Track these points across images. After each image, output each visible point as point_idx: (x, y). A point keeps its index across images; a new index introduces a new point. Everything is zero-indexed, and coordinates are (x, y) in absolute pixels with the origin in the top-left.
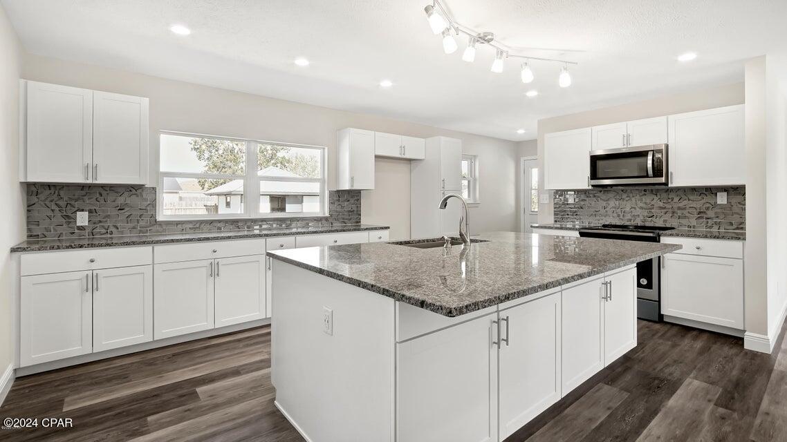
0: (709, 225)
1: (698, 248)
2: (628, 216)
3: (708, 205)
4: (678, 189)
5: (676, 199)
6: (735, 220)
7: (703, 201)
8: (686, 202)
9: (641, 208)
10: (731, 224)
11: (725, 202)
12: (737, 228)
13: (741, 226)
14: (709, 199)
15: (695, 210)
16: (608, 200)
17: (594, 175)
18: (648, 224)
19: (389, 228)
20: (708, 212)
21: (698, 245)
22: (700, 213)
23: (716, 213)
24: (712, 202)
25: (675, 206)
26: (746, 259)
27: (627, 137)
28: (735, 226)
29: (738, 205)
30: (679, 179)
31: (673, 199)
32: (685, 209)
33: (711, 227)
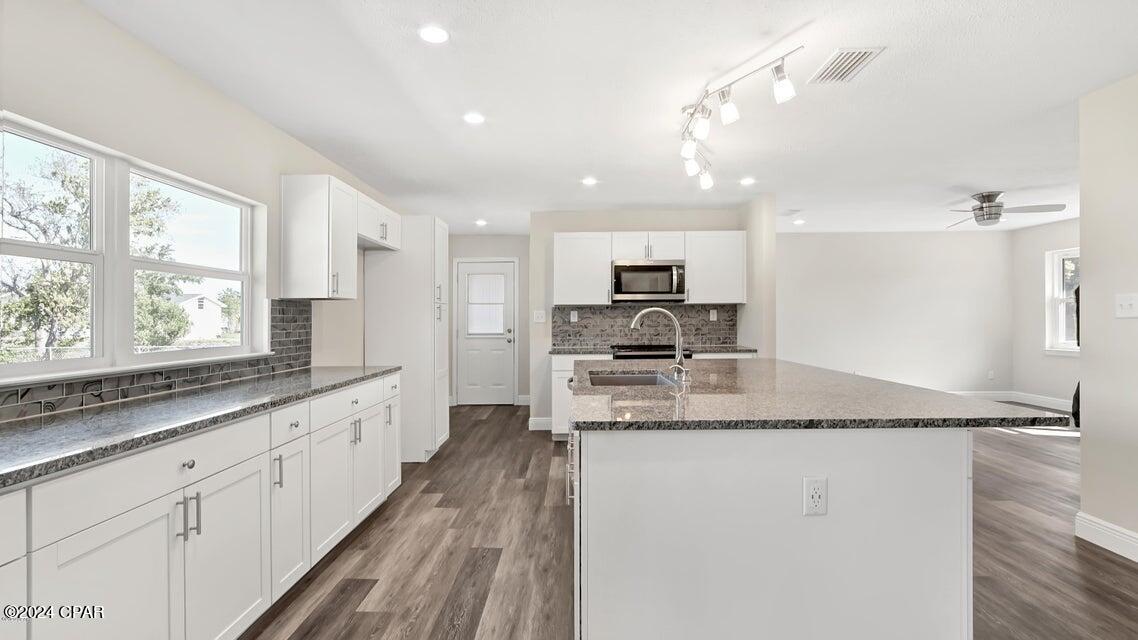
0: (704, 340)
2: (635, 335)
3: (703, 322)
4: (693, 306)
5: (684, 316)
6: (722, 335)
7: (700, 318)
9: (649, 326)
10: (719, 339)
11: (715, 319)
14: (704, 316)
15: (693, 328)
16: (616, 317)
17: (618, 288)
18: (654, 343)
19: (400, 368)
20: (702, 328)
22: (697, 330)
23: (708, 329)
24: (706, 319)
27: (649, 249)
28: (721, 341)
30: (694, 295)
31: (682, 316)
33: (705, 343)
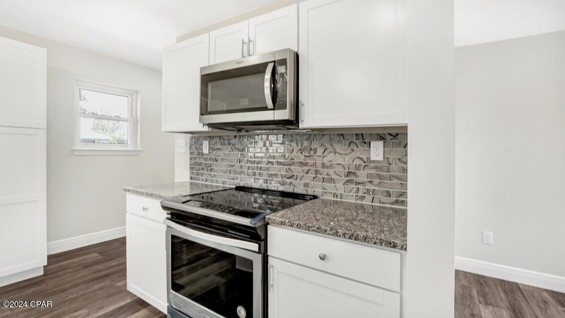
0: (360, 194)
1: (323, 258)
3: (358, 162)
5: (320, 151)
6: (393, 186)
7: (353, 155)
8: (331, 157)
10: (389, 194)
11: (381, 158)
12: (396, 202)
13: (401, 199)
14: (359, 152)
15: (342, 170)
20: (358, 173)
21: (323, 252)
22: (349, 173)
23: (369, 176)
24: (364, 157)
25: (319, 162)
26: (405, 294)
27: (247, 44)
28: (393, 199)
29: (398, 162)
31: (315, 150)
32: (331, 167)
33: (363, 198)
